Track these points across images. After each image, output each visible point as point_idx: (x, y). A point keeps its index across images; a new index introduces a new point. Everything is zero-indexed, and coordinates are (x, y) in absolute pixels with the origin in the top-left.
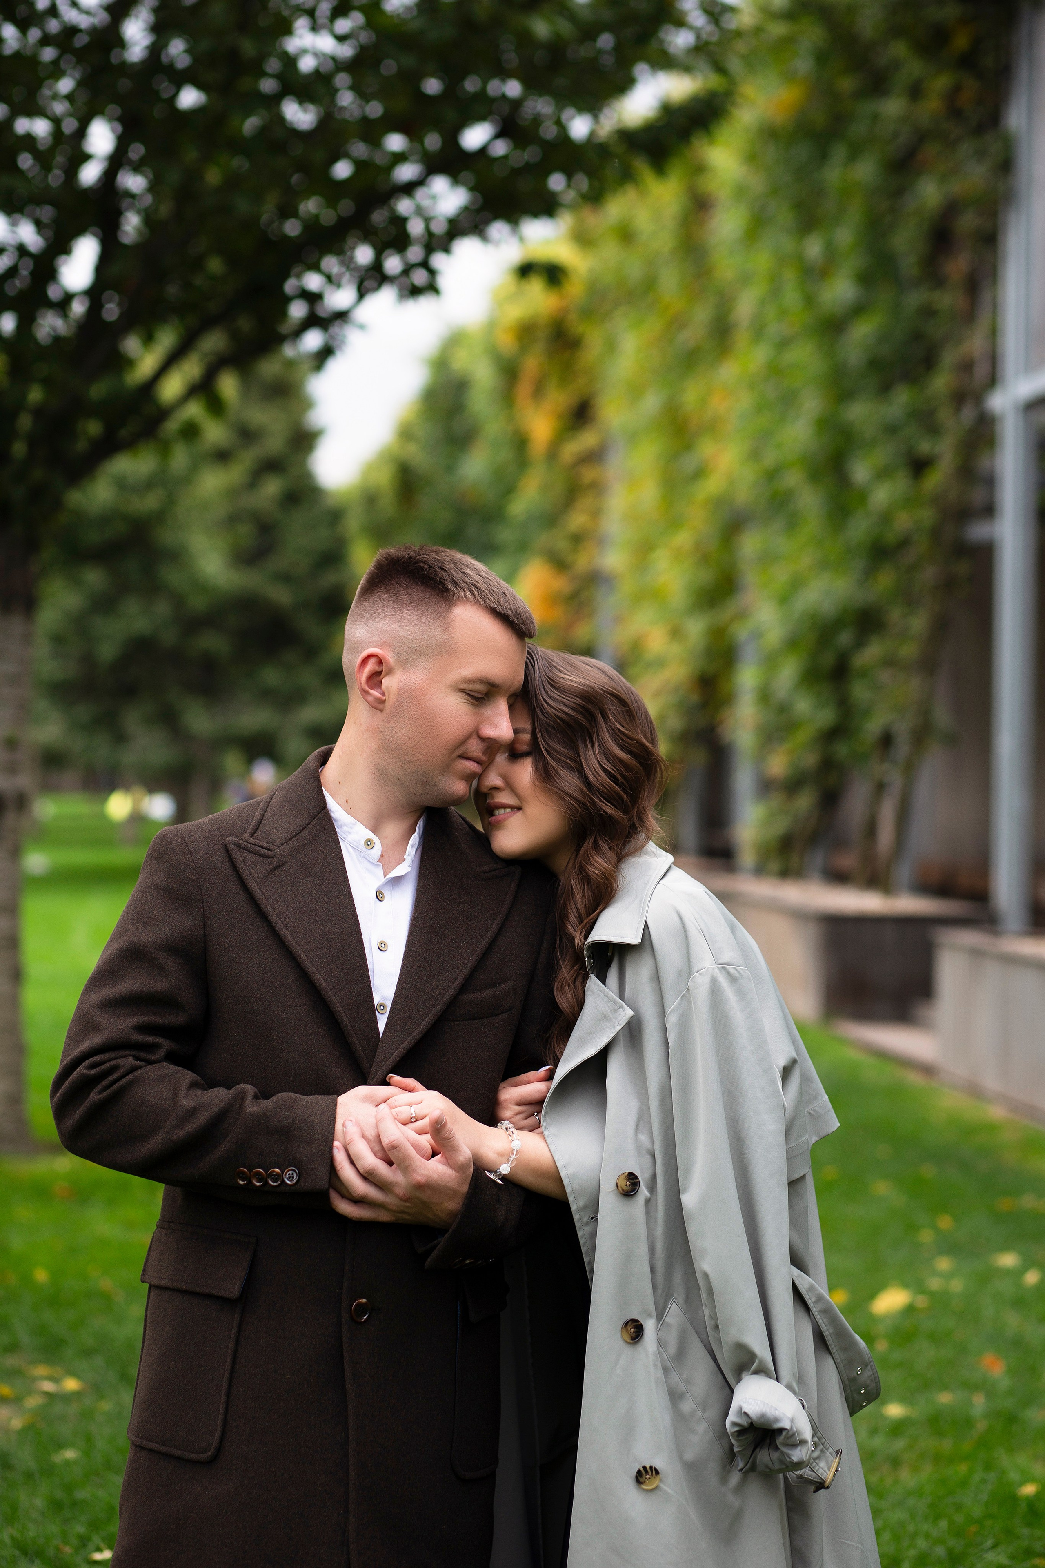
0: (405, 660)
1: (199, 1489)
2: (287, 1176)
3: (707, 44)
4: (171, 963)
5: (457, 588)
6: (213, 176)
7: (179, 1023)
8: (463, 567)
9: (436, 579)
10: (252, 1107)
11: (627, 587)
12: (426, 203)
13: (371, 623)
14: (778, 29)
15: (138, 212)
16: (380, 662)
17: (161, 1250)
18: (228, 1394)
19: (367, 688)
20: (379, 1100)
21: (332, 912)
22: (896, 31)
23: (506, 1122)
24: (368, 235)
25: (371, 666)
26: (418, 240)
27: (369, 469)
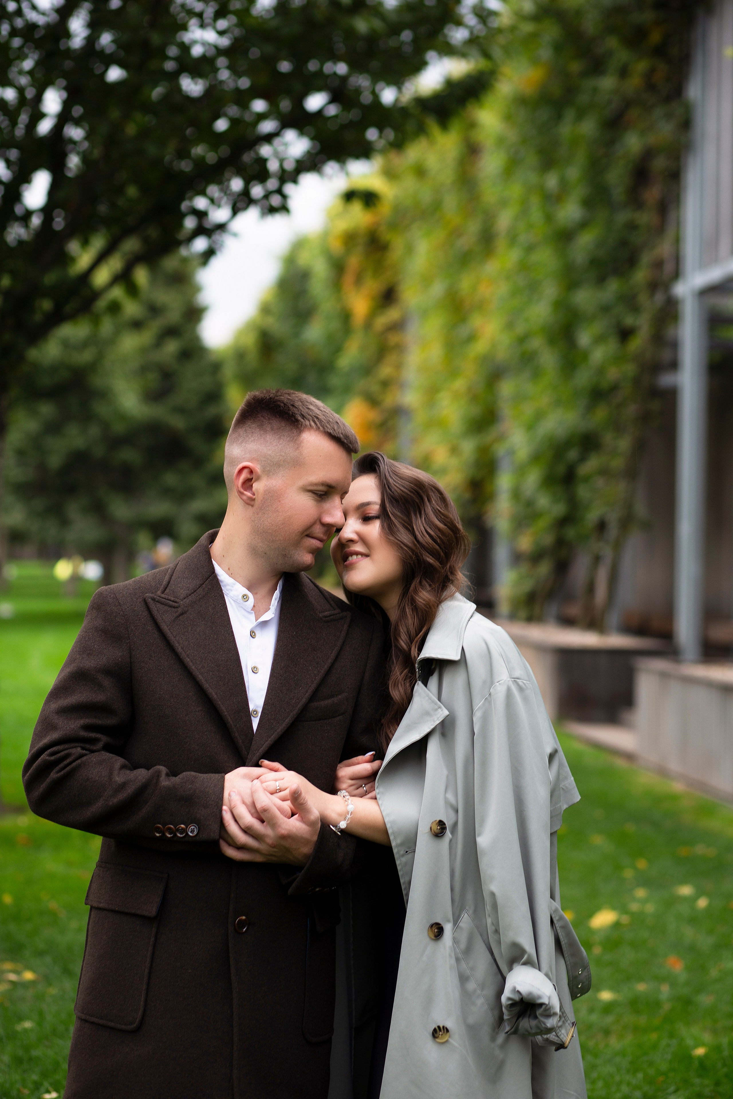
0: (269, 470)
1: (127, 1050)
2: (190, 830)
3: (478, 37)
4: (107, 682)
5: (304, 419)
6: (131, 129)
7: (113, 724)
8: (308, 404)
9: (289, 414)
10: (165, 782)
11: (420, 417)
12: (281, 148)
13: (244, 444)
14: (528, 28)
15: (78, 153)
16: (251, 472)
17: (100, 883)
18: (148, 984)
19: (242, 490)
20: (254, 777)
21: (220, 646)
22: (610, 29)
23: (344, 791)
24: (241, 171)
25: (244, 475)
26: (275, 175)
27: (240, 333)
